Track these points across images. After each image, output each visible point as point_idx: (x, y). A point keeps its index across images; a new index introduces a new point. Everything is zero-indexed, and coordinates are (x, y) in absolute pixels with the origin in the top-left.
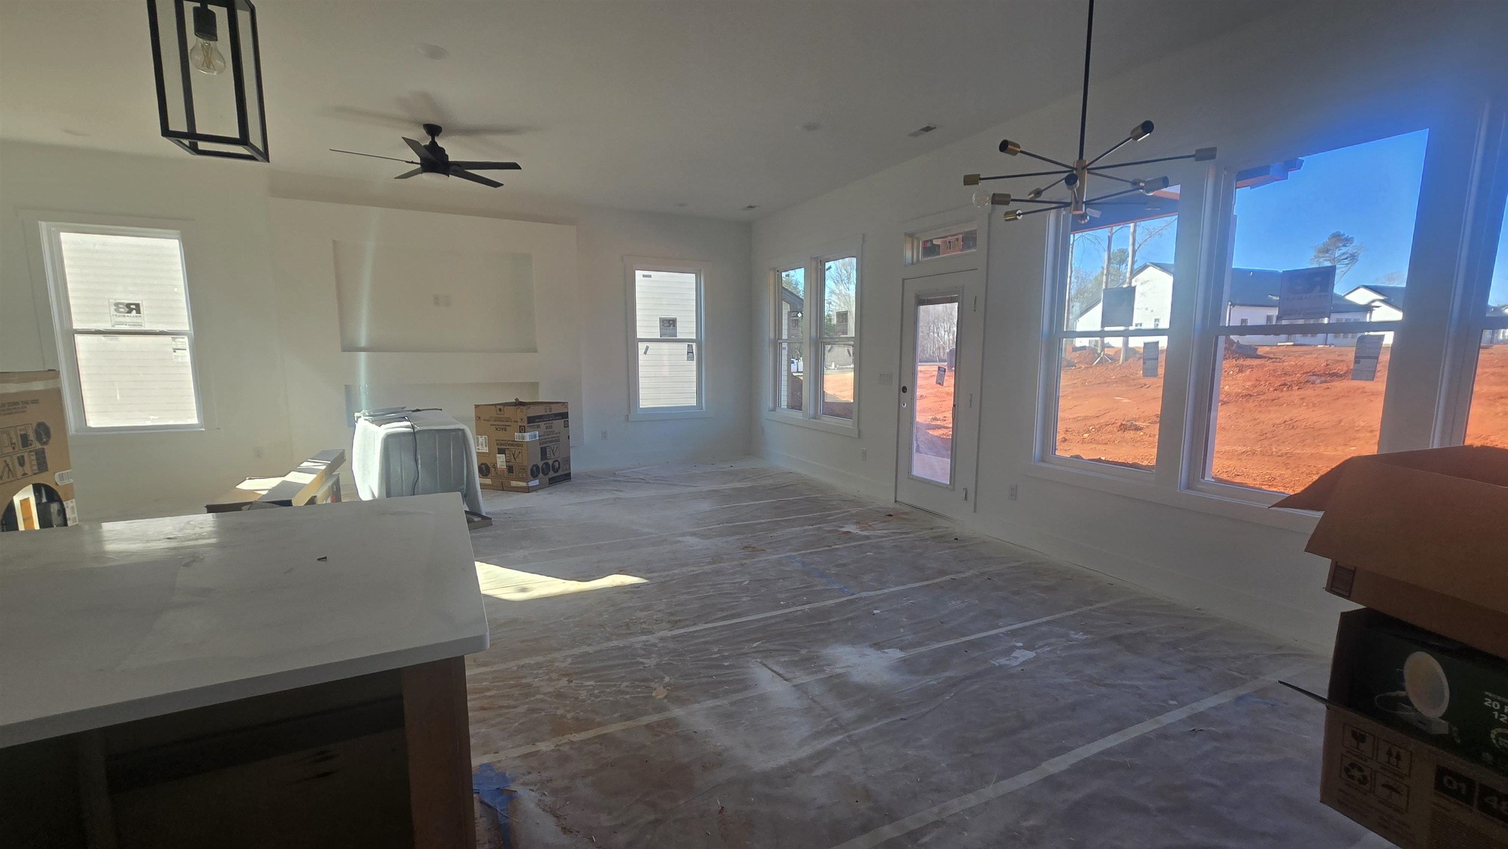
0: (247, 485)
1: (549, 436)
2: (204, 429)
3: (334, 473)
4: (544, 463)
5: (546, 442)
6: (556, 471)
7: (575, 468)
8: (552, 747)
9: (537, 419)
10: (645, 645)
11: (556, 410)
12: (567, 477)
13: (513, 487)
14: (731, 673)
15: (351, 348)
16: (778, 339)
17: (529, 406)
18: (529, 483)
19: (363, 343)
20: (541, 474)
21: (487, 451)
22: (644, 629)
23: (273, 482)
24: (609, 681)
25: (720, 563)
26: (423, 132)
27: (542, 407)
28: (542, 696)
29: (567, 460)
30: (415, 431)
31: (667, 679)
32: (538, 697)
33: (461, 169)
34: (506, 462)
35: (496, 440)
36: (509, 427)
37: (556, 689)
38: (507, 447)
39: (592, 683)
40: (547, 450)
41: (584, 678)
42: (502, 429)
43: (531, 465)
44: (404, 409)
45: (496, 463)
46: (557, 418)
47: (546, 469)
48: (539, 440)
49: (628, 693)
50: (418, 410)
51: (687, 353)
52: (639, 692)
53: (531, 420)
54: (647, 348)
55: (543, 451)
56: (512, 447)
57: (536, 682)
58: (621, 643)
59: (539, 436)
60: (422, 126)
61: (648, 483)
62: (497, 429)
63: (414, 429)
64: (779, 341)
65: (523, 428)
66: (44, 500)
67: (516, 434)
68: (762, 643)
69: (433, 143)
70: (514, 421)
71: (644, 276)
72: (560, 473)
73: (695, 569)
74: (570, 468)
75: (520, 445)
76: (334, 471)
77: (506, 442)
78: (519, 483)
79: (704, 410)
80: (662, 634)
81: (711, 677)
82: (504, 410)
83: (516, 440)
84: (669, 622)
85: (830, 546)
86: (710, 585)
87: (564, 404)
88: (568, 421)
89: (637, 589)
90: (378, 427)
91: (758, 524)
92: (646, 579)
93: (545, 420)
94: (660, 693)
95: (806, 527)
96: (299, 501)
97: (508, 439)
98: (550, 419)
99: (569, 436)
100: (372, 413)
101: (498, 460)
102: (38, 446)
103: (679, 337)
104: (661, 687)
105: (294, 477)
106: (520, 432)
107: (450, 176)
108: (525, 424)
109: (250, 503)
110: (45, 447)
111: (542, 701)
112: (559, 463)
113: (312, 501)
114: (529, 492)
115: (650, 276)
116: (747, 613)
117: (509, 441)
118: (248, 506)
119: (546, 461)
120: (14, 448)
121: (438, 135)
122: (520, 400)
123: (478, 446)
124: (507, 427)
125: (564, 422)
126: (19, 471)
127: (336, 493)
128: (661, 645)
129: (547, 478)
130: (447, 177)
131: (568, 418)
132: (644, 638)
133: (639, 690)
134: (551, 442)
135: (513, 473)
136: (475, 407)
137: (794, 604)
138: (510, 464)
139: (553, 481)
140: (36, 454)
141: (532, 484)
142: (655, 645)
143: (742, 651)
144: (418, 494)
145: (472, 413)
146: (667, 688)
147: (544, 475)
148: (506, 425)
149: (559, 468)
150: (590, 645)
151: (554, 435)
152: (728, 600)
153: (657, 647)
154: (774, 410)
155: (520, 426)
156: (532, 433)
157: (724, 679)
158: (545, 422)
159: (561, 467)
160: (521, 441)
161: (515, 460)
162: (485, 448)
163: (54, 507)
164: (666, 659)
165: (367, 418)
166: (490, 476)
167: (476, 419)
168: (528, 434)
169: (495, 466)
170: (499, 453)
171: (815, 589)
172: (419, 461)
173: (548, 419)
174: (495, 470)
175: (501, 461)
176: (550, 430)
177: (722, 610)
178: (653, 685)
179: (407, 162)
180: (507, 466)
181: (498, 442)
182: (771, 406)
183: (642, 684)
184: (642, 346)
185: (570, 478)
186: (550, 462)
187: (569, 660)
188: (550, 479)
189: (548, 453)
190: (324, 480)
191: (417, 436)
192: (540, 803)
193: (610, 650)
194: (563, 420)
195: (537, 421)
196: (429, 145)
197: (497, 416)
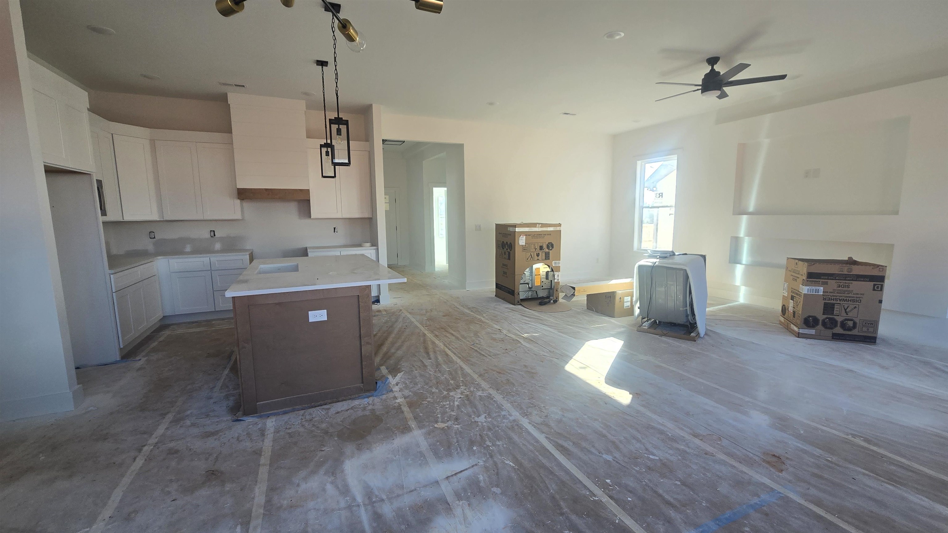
1: (843, 295)
5: (835, 299)
9: (825, 276)
11: (875, 273)
12: (867, 339)
13: (792, 330)
15: (740, 211)
17: (813, 263)
18: (801, 330)
20: (819, 327)
21: (787, 296)
26: (706, 64)
34: (793, 307)
35: (791, 288)
40: (836, 307)
42: (795, 280)
46: (864, 279)
48: (823, 295)
53: (813, 276)
59: (825, 292)
63: (654, 265)
69: (713, 70)
72: (853, 332)
74: (875, 332)
75: (800, 295)
77: (795, 291)
78: (795, 327)
83: (800, 290)
87: (882, 268)
93: (843, 279)
97: (796, 289)
98: (846, 278)
99: (880, 300)
101: (790, 305)
102: (547, 250)
108: (805, 278)
110: (550, 251)
114: (798, 337)
119: (831, 316)
120: (536, 250)
121: (716, 64)
124: (797, 279)
126: (536, 258)
129: (829, 332)
131: (883, 282)
134: (845, 301)
135: (795, 318)
136: (787, 260)
139: (841, 337)
140: (545, 253)
141: (809, 332)
148: (797, 277)
151: (850, 295)
155: (803, 280)
156: (814, 288)
158: (842, 281)
159: (859, 328)
161: (797, 308)
162: (786, 293)
166: (785, 315)
167: (786, 268)
168: (808, 287)
169: (788, 308)
170: (791, 299)
174: (788, 312)
176: (846, 289)
180: (793, 312)
181: (791, 290)
185: (875, 342)
186: (840, 319)
188: (834, 334)
189: (836, 309)
191: (654, 269)
194: (873, 283)
195: (822, 277)
196: (709, 72)
197: (795, 268)
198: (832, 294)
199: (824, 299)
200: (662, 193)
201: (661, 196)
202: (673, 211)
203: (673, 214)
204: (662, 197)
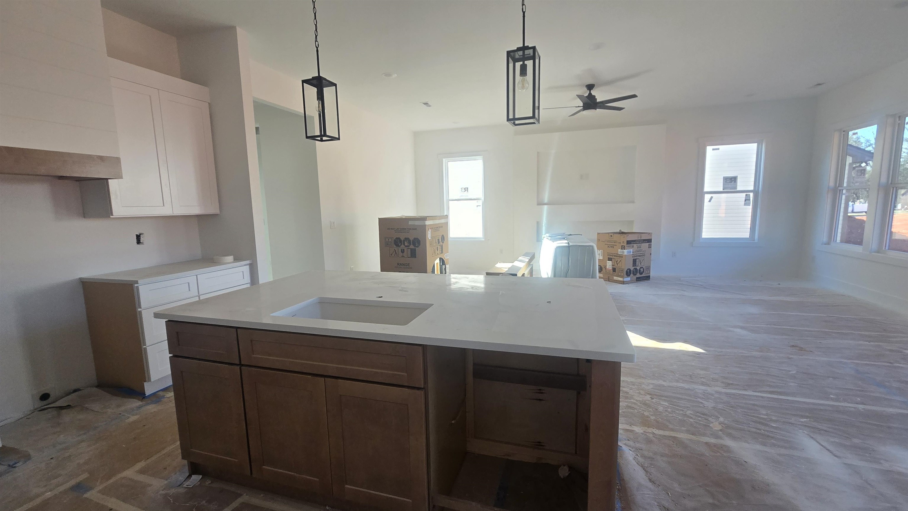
0: (499, 265)
1: (639, 253)
2: (484, 240)
3: (531, 263)
4: (634, 268)
5: (636, 256)
6: (641, 274)
7: (653, 274)
8: (642, 431)
9: (633, 242)
10: (704, 392)
11: (644, 237)
12: (648, 278)
13: (615, 280)
14: (779, 433)
15: (540, 204)
16: (839, 187)
17: (628, 234)
18: (625, 279)
19: (546, 201)
20: (632, 275)
21: (602, 259)
22: (703, 382)
23: (509, 265)
24: (678, 406)
25: (767, 352)
26: (585, 89)
27: (636, 235)
28: (635, 401)
29: (649, 268)
30: (570, 245)
31: (721, 419)
32: (632, 400)
33: (603, 105)
34: (612, 265)
35: (607, 253)
36: (616, 246)
37: (643, 400)
38: (613, 257)
39: (666, 404)
40: (637, 260)
41: (661, 399)
42: (612, 247)
43: (627, 269)
44: (565, 234)
45: (606, 266)
46: (645, 242)
47: (635, 272)
48: (633, 254)
49: (691, 418)
50: (571, 235)
51: (744, 200)
52: (700, 421)
53: (629, 242)
54: (712, 198)
55: (635, 261)
56: (616, 257)
57: (631, 392)
58: (686, 386)
59: (633, 252)
60: (585, 87)
61: (705, 288)
62: (608, 247)
63: (569, 245)
64: (840, 188)
65: (624, 247)
66: (441, 264)
67: (619, 250)
68: (809, 420)
69: (590, 94)
70: (619, 243)
71: (713, 149)
72: (643, 275)
73: (744, 352)
74: (650, 273)
75: (621, 256)
76: (531, 262)
77: (613, 254)
78: (618, 278)
79: (756, 241)
80: (717, 389)
81: (760, 430)
82: (613, 236)
83: (619, 253)
84: (723, 382)
85: (891, 363)
86: (759, 366)
87: (650, 234)
88: (651, 244)
89: (698, 355)
90: (552, 242)
91: (806, 331)
92: (704, 350)
93: (637, 243)
94: (716, 426)
95: (861, 342)
96: (519, 275)
97: (614, 253)
98: (640, 242)
99: (651, 254)
100: (550, 235)
101: (608, 264)
103: (739, 189)
104: (717, 423)
105: (517, 264)
106: (622, 249)
107: (597, 109)
108: (625, 244)
109: (502, 273)
110: (443, 244)
111: (635, 404)
112: (643, 269)
113: (523, 275)
114: (624, 284)
115: (718, 149)
116: (793, 395)
117: (615, 254)
118: (502, 274)
119: (636, 267)
120: (436, 244)
121: (592, 89)
122: (622, 231)
123: (598, 255)
124: (614, 246)
125: (649, 244)
126: (437, 252)
127: (531, 272)
128: (717, 396)
129: (635, 277)
130: (595, 110)
131: (651, 242)
132: (703, 388)
133: (700, 419)
134: (640, 256)
135: (615, 272)
136: (598, 234)
137: (845, 401)
138: (614, 267)
139: (639, 279)
141: (626, 279)
142: (712, 395)
143: (790, 421)
144: (568, 277)
145: (595, 237)
146: (722, 425)
147: (634, 275)
148: (614, 245)
149: (643, 272)
150: (664, 381)
151: (641, 252)
152: (775, 381)
153: (713, 396)
154: (828, 243)
155: (622, 246)
156: (629, 250)
157: (771, 435)
158: (637, 244)
159: (644, 271)
160: (622, 255)
161: (617, 265)
162: (601, 257)
163: (444, 266)
164: (721, 406)
165: (548, 238)
166: (602, 272)
167: (597, 240)
168: (627, 250)
169: (605, 267)
170: (608, 260)
171: (872, 394)
172: (570, 261)
173: (638, 243)
174: (605, 270)
175: (609, 265)
176: (639, 249)
177: (770, 386)
178: (710, 419)
179: (576, 107)
180: (612, 268)
181: (608, 254)
182: (825, 239)
183: (702, 416)
184: (707, 197)
185: (650, 279)
186: (638, 268)
187: (651, 386)
188: (637, 278)
189: (637, 262)
190: (527, 266)
191: (570, 248)
192: (635, 458)
193: (679, 388)
194: (648, 244)
195: (632, 243)
196: (588, 95)
197: (609, 239)
198: (636, 253)
199: (633, 257)
200: (467, 188)
201: (466, 191)
202: (480, 203)
203: (480, 206)
204: (468, 191)
